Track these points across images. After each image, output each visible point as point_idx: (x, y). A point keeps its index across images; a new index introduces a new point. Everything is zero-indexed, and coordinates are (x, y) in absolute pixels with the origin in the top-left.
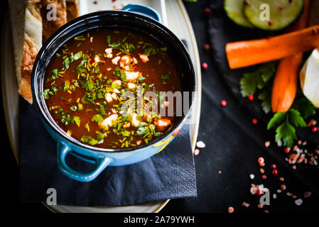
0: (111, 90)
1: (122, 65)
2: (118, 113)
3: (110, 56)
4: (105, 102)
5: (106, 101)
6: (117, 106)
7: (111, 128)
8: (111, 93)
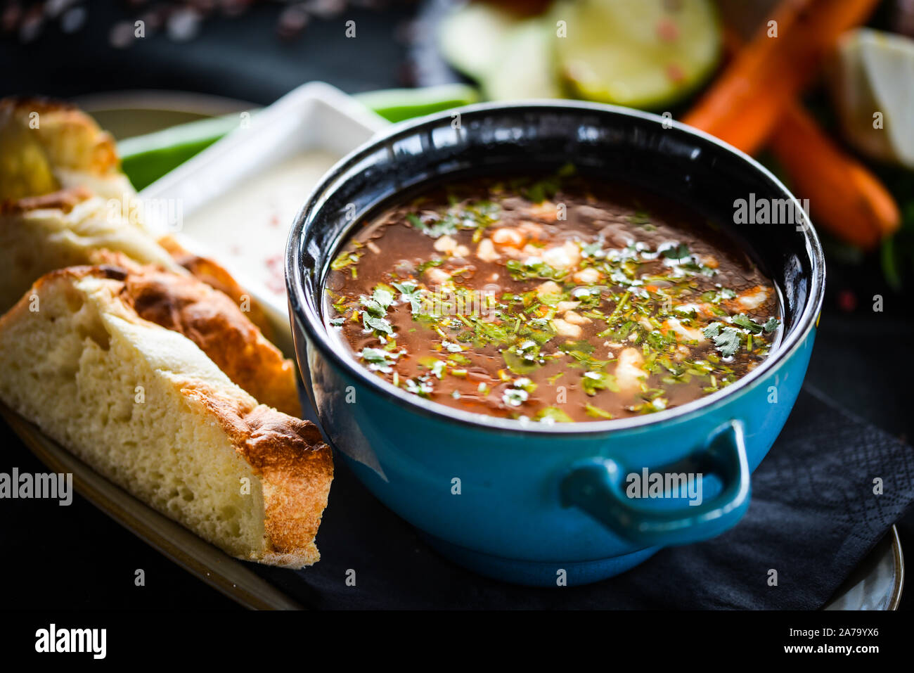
0: (551, 313)
1: (511, 252)
2: (630, 344)
3: (461, 252)
4: (570, 343)
5: (571, 338)
6: (607, 332)
7: (654, 380)
8: (559, 316)
